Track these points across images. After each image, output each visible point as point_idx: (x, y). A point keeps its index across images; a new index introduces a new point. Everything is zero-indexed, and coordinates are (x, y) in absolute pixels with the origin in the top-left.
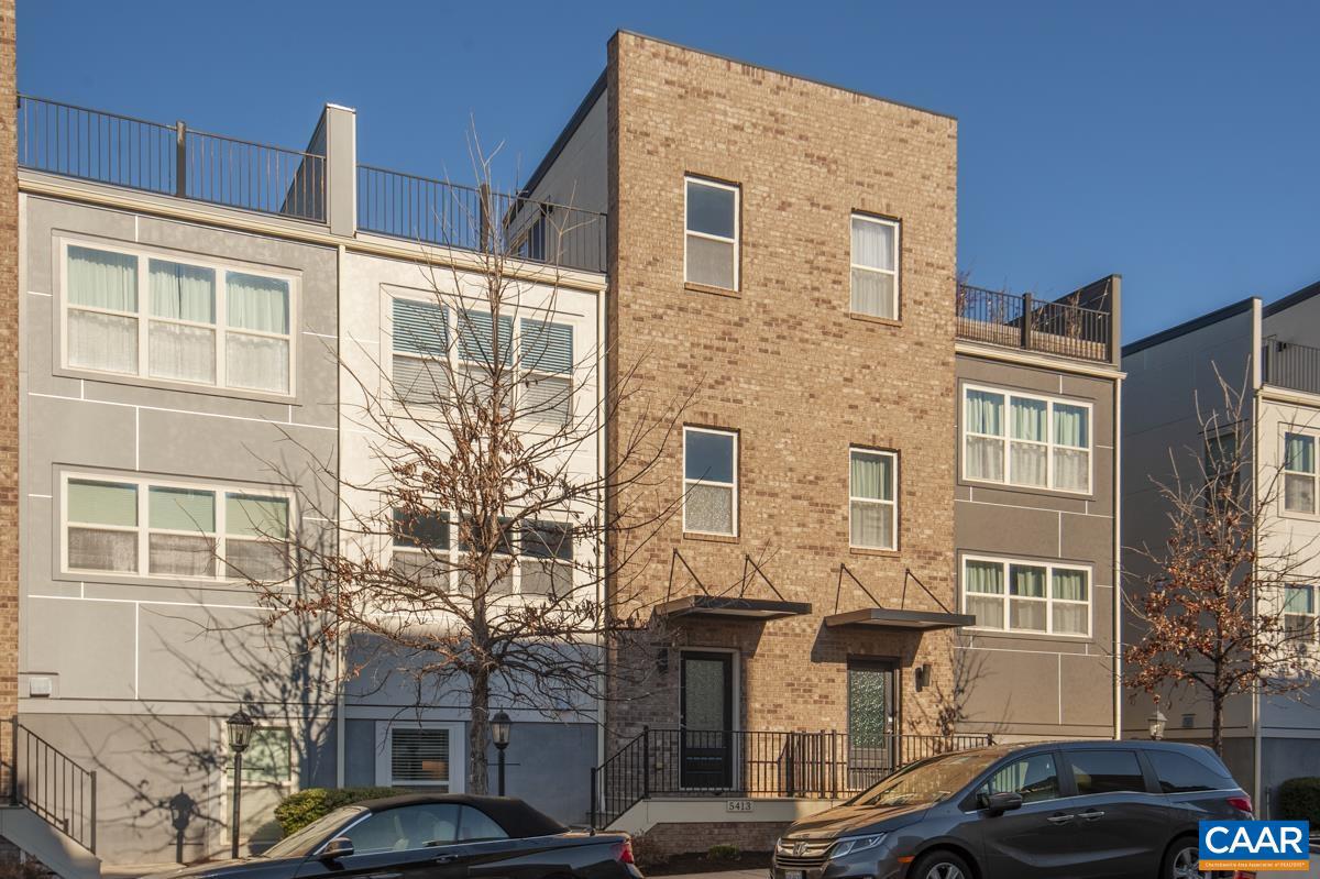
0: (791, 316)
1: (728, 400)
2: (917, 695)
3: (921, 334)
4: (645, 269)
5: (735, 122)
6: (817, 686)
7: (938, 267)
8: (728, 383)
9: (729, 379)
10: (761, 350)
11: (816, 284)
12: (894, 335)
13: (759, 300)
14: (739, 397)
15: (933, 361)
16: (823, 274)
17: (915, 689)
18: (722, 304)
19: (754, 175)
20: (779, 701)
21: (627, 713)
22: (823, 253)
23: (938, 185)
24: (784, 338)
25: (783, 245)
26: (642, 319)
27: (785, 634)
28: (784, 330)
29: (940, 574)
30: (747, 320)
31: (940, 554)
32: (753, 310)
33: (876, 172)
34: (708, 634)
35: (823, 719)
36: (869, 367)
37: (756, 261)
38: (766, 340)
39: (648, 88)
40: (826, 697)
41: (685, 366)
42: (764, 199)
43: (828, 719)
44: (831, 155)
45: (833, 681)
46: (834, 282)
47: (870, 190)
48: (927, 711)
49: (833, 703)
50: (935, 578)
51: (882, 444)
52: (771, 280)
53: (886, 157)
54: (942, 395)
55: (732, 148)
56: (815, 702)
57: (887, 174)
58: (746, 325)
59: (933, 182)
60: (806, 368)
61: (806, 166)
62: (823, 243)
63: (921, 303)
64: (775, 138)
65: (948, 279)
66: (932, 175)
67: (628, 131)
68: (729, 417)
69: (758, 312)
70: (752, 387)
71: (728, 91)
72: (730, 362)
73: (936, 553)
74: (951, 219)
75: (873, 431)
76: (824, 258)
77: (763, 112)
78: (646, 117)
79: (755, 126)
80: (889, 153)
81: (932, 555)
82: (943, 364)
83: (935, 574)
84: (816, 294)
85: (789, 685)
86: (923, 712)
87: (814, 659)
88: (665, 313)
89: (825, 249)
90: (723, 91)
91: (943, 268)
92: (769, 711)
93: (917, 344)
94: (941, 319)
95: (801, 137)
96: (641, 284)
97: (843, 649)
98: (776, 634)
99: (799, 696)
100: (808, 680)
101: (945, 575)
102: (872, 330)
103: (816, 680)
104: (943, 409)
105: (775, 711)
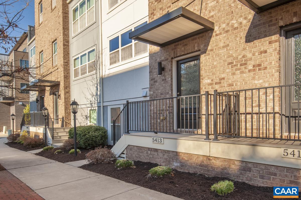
6: (251, 59)
20: (223, 76)
21: (153, 95)
34: (183, 49)
35: (256, 82)
40: (259, 65)
43: (261, 81)
45: (265, 52)
49: (265, 68)
56: (250, 71)
85: (229, 64)
87: (248, 41)
92: (216, 83)
97: (274, 25)
98: (221, 34)
99: (237, 70)
100: (244, 57)
103: (249, 55)
105: (220, 83)
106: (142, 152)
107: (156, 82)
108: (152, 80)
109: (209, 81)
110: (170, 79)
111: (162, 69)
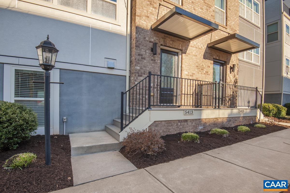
2: (230, 75)
17: (229, 72)
27: (196, 48)
31: (236, 31)
34: (171, 42)
43: (208, 80)
45: (209, 67)
49: (209, 75)
56: (204, 74)
81: (234, 30)
86: (231, 80)
87: (204, 58)
97: (212, 56)
98: (193, 47)
99: (200, 71)
100: (202, 65)
103: (205, 66)
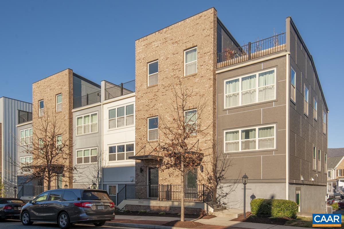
0: (169, 84)
1: (155, 110)
2: (202, 173)
3: (203, 74)
4: (140, 88)
5: (157, 45)
6: (175, 173)
7: (208, 53)
8: (155, 106)
9: (155, 105)
10: (162, 95)
11: (175, 74)
12: (195, 77)
13: (162, 84)
14: (158, 108)
15: (206, 80)
16: (176, 70)
17: (201, 172)
18: (154, 88)
19: (161, 55)
20: (166, 177)
22: (176, 65)
23: (208, 30)
24: (167, 90)
25: (167, 68)
26: (139, 99)
28: (167, 88)
29: (209, 139)
30: (159, 90)
31: (209, 133)
32: (160, 87)
33: (190, 37)
36: (188, 89)
37: (161, 75)
38: (163, 93)
39: (140, 49)
40: (177, 175)
41: (147, 105)
42: (163, 60)
43: (178, 181)
44: (178, 40)
46: (179, 71)
47: (189, 43)
48: (204, 178)
50: (207, 140)
51: (191, 108)
52: (164, 78)
53: (193, 31)
54: (209, 88)
55: (156, 52)
57: (193, 36)
58: (159, 91)
59: (206, 30)
60: (172, 95)
61: (172, 46)
62: (176, 63)
63: (202, 65)
64: (165, 44)
65: (211, 54)
66: (206, 28)
67: (137, 60)
68: (156, 113)
69: (161, 87)
70: (160, 105)
71: (155, 40)
72: (156, 101)
73: (207, 133)
74: (211, 37)
75: (189, 105)
76: (176, 66)
77: (163, 39)
78: (140, 56)
79: (161, 44)
80: (194, 29)
81: (206, 134)
82: (209, 79)
83: (207, 139)
84: (175, 76)
85: (169, 173)
86: (203, 178)
88: (143, 95)
89: (176, 64)
90: (154, 40)
91: (209, 52)
92: (164, 180)
93: (201, 77)
94: (209, 67)
95: (171, 40)
96: (139, 91)
101: (210, 139)
102: (189, 79)
104: (209, 92)
105: (165, 180)
106: (133, 207)
107: (139, 175)
108: (137, 174)
109: (161, 179)
110: (145, 175)
111: (142, 170)
